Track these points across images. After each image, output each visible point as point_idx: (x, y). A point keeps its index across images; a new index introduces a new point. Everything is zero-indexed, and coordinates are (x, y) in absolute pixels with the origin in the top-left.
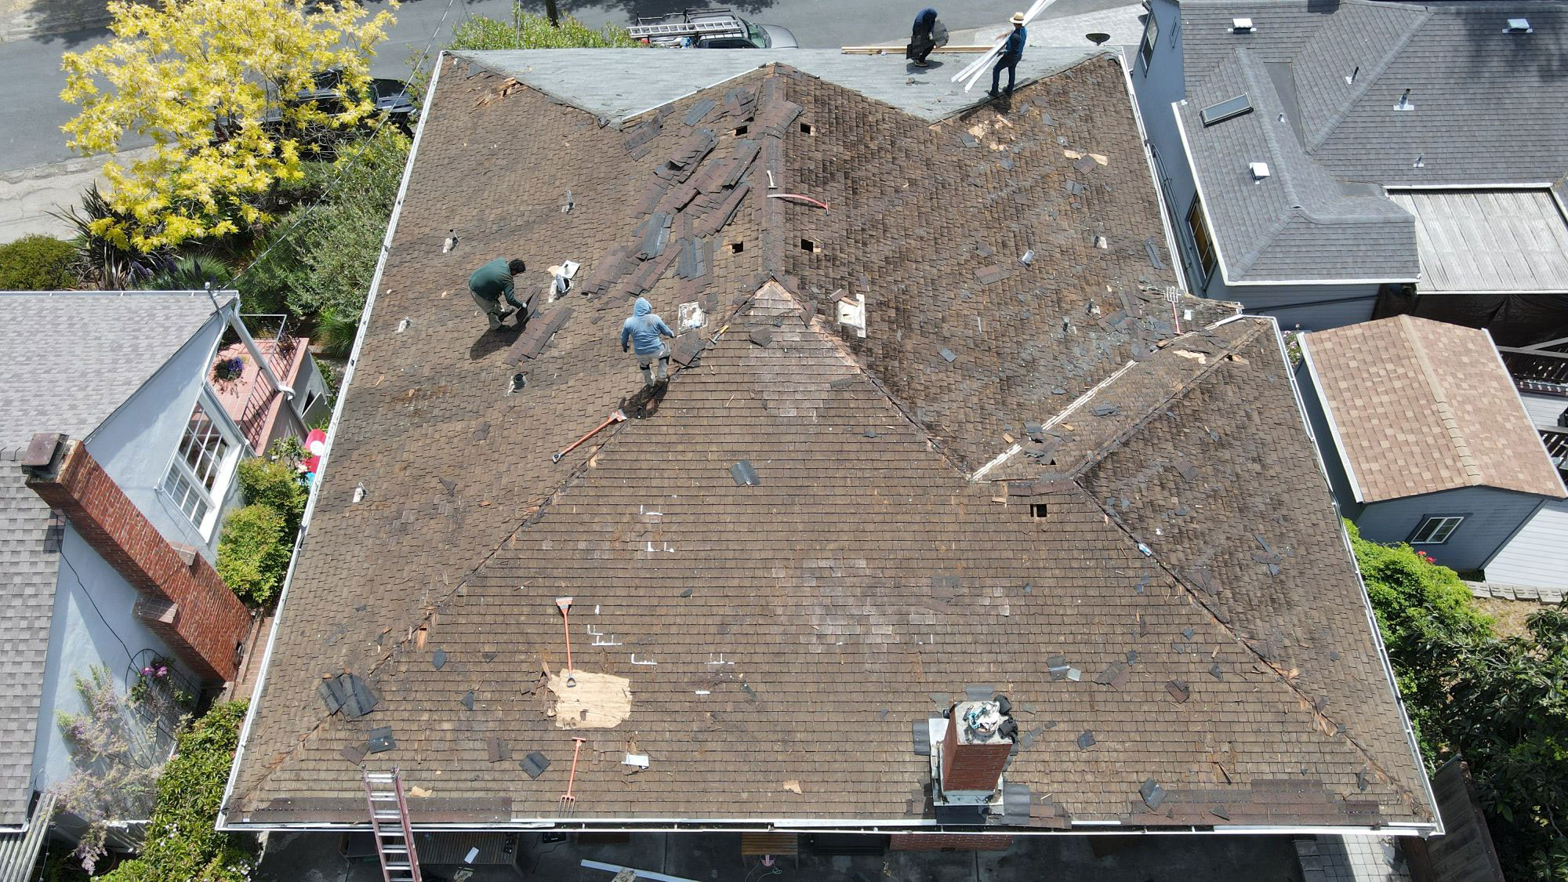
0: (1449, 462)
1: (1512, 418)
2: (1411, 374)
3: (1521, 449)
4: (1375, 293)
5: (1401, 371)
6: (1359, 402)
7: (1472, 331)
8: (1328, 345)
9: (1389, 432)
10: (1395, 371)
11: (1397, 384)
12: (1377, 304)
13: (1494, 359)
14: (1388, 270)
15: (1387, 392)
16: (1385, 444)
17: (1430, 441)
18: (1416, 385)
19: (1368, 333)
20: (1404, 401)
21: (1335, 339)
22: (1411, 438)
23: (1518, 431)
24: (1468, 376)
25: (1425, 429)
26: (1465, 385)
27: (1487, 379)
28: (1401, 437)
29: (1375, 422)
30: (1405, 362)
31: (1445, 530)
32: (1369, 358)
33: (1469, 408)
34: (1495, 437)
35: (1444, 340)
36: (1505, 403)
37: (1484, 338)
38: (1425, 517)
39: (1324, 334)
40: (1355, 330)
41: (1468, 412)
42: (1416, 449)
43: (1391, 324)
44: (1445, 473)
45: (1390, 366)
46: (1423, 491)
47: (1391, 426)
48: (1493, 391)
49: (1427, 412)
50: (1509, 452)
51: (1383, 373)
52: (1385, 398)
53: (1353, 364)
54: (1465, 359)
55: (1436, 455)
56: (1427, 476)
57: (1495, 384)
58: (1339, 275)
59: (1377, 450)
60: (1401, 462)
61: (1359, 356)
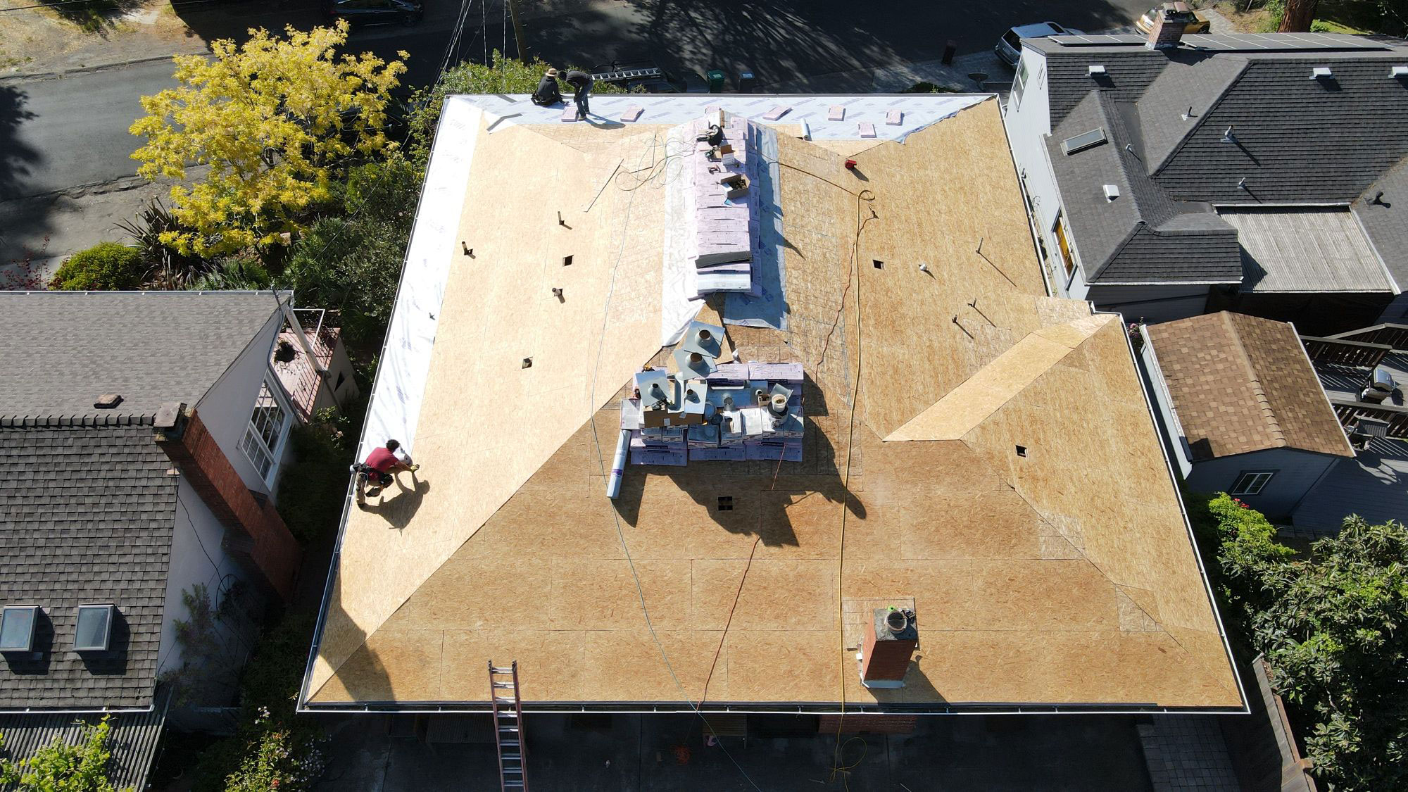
0: (1260, 428)
1: (1311, 394)
2: (1231, 359)
3: (1317, 419)
4: (1206, 292)
5: (1222, 356)
6: (1189, 381)
7: (1280, 324)
8: (1165, 335)
9: (1213, 404)
10: (1218, 356)
11: (1220, 366)
12: (1208, 301)
13: (1298, 347)
14: (1216, 274)
15: (1211, 373)
16: (1210, 414)
17: (1246, 411)
18: (1234, 367)
19: (1197, 326)
20: (1225, 380)
21: (1171, 331)
22: (1231, 409)
23: (1315, 403)
24: (1276, 361)
25: (1241, 402)
26: (1274, 368)
27: (1292, 362)
28: (1222, 409)
29: (1202, 396)
30: (1226, 349)
31: (1259, 483)
32: (1198, 346)
33: (1276, 385)
34: (1297, 409)
35: (1258, 331)
36: (1305, 382)
37: (1289, 329)
38: (1242, 473)
39: (1162, 326)
40: (1187, 323)
41: (1276, 389)
42: (1235, 418)
43: (1215, 318)
44: (1257, 438)
45: (1214, 352)
46: (1240, 452)
47: (1214, 400)
48: (1296, 372)
49: (1243, 389)
50: (1308, 421)
51: (1208, 357)
52: (1210, 378)
53: (1185, 350)
54: (1274, 347)
55: (1250, 423)
56: (1243, 439)
57: (1298, 367)
58: (1176, 278)
59: (1204, 419)
60: (1223, 429)
61: (1190, 344)
